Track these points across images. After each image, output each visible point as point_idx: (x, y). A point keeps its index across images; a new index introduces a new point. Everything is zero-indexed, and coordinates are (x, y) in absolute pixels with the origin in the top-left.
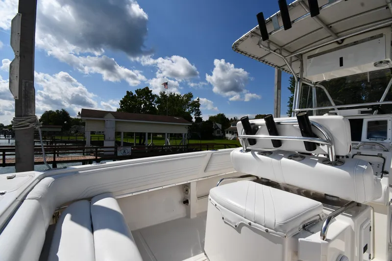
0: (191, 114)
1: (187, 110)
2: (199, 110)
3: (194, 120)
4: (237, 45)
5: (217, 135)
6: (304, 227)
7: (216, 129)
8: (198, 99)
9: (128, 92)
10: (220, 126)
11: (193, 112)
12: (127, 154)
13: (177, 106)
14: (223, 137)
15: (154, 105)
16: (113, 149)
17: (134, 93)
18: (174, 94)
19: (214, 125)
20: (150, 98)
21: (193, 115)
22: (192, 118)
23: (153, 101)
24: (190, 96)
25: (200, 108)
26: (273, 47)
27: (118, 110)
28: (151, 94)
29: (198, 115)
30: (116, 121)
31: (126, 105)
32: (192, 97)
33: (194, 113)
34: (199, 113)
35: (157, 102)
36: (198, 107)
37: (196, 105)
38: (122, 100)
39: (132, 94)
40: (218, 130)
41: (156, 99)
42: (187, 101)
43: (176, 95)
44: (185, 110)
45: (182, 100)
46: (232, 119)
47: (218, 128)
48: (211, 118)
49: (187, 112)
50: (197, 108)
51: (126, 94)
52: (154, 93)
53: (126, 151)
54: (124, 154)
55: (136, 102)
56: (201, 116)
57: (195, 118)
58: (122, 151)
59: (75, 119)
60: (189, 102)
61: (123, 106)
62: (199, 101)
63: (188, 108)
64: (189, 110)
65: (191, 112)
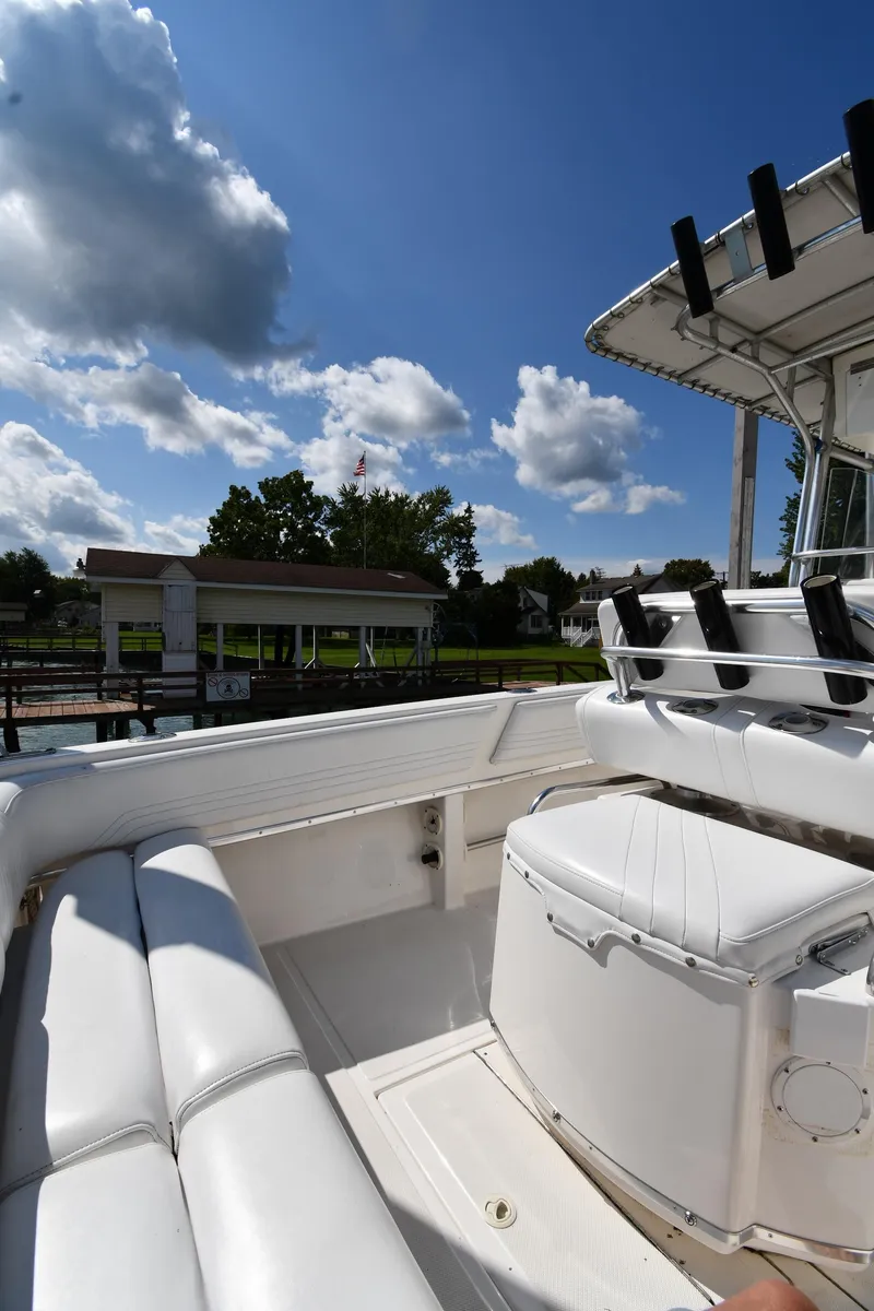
0: (445, 562)
1: (431, 549)
2: (471, 546)
3: (454, 581)
4: (602, 333)
5: (533, 631)
6: (814, 952)
7: (529, 610)
8: (468, 510)
9: (233, 489)
10: (542, 600)
11: (450, 553)
12: (238, 698)
13: (397, 534)
14: (554, 640)
15: (322, 532)
16: (193, 681)
17: (256, 493)
18: (387, 494)
19: (522, 596)
20: (309, 510)
21: (450, 565)
22: (447, 574)
23: (315, 519)
24: (441, 499)
25: (473, 541)
26: (727, 336)
27: (204, 551)
28: (310, 495)
29: (470, 565)
30: (199, 590)
31: (231, 533)
32: (447, 502)
33: (454, 557)
34: (470, 557)
35: (329, 522)
36: (468, 539)
37: (462, 530)
38: (216, 515)
39: (248, 494)
40: (536, 613)
41: (327, 511)
42: (429, 518)
43: (392, 498)
44: (424, 546)
45: (414, 513)
46: (582, 576)
47: (536, 607)
48: (512, 573)
49: (431, 555)
50: (464, 541)
51: (227, 497)
52: (318, 490)
53: (235, 688)
54: (229, 697)
55: (260, 520)
56: (476, 568)
57: (458, 573)
58: (223, 687)
59: (68, 580)
60: (438, 519)
61: (219, 538)
62: (470, 517)
63: (434, 541)
64: (436, 548)
65: (445, 553)
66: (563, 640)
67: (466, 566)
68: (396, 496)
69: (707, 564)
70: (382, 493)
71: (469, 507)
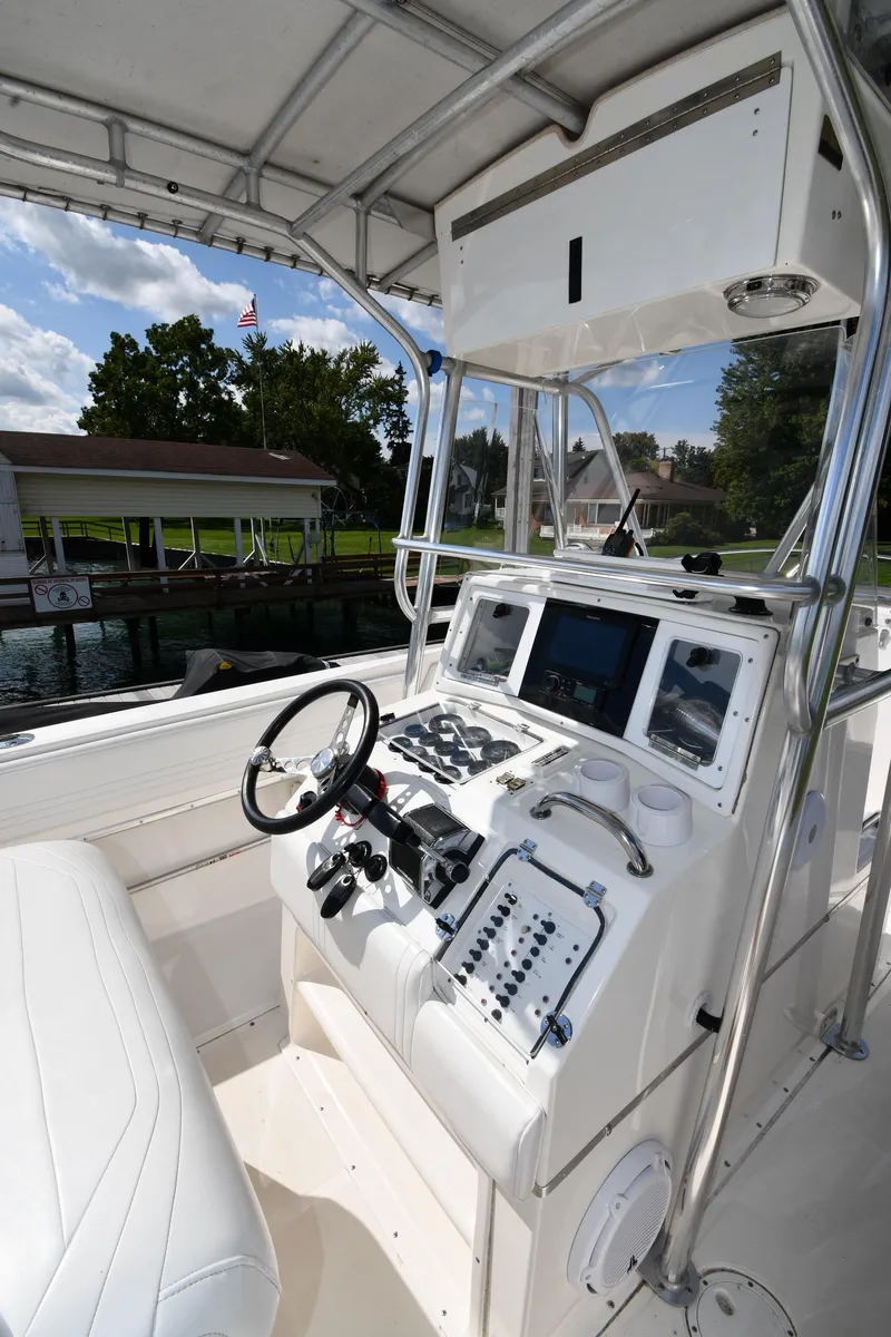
0: (373, 432)
1: (356, 417)
2: (403, 414)
3: (386, 454)
5: (464, 510)
7: (460, 488)
8: (399, 371)
9: (115, 337)
10: (473, 477)
11: (377, 422)
14: (487, 521)
15: (229, 393)
17: (143, 344)
18: (301, 347)
19: (454, 473)
20: (212, 366)
21: (380, 434)
22: (377, 446)
23: (221, 376)
24: (366, 358)
25: (405, 407)
27: (88, 419)
28: (211, 347)
29: (402, 436)
31: (116, 394)
32: (374, 361)
33: (380, 427)
34: (401, 428)
35: (237, 381)
36: (400, 404)
37: (390, 394)
38: (96, 369)
39: (133, 345)
41: (232, 367)
42: (353, 378)
43: (308, 354)
44: (348, 413)
45: (337, 372)
49: (355, 424)
50: (394, 407)
51: (108, 347)
55: (153, 378)
57: (390, 445)
60: (363, 381)
61: (103, 399)
62: (402, 378)
63: (360, 407)
64: (362, 417)
65: (371, 422)
66: (497, 522)
67: (398, 437)
68: (312, 351)
69: (652, 438)
70: (295, 347)
71: (400, 368)
